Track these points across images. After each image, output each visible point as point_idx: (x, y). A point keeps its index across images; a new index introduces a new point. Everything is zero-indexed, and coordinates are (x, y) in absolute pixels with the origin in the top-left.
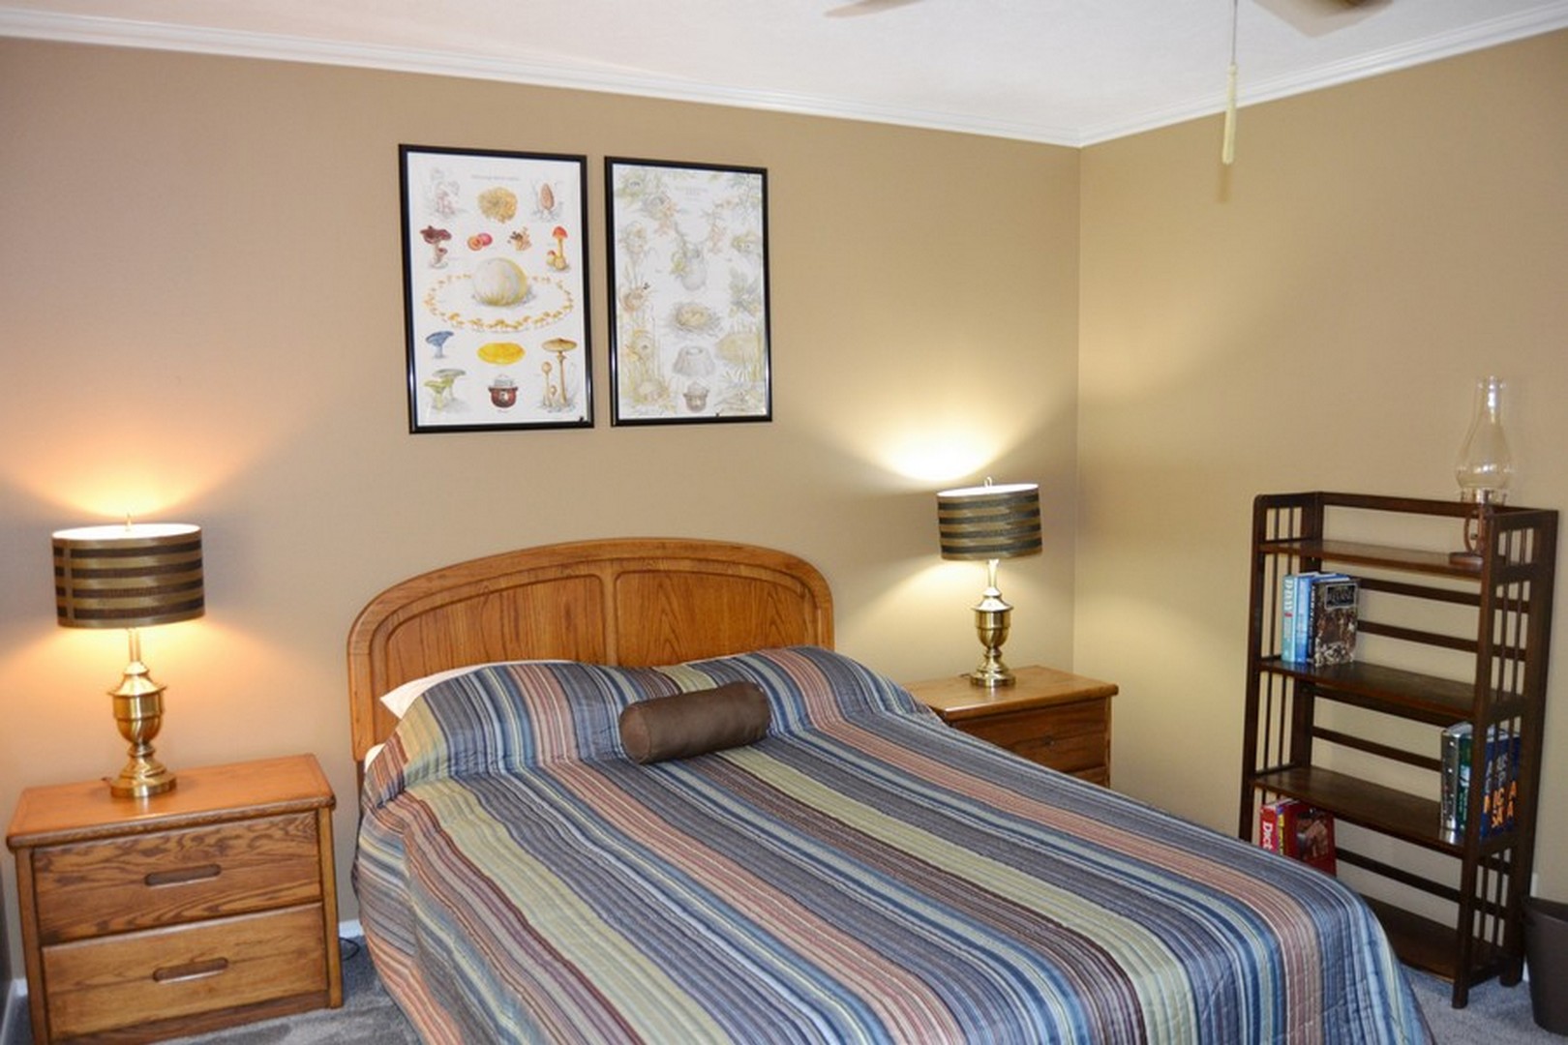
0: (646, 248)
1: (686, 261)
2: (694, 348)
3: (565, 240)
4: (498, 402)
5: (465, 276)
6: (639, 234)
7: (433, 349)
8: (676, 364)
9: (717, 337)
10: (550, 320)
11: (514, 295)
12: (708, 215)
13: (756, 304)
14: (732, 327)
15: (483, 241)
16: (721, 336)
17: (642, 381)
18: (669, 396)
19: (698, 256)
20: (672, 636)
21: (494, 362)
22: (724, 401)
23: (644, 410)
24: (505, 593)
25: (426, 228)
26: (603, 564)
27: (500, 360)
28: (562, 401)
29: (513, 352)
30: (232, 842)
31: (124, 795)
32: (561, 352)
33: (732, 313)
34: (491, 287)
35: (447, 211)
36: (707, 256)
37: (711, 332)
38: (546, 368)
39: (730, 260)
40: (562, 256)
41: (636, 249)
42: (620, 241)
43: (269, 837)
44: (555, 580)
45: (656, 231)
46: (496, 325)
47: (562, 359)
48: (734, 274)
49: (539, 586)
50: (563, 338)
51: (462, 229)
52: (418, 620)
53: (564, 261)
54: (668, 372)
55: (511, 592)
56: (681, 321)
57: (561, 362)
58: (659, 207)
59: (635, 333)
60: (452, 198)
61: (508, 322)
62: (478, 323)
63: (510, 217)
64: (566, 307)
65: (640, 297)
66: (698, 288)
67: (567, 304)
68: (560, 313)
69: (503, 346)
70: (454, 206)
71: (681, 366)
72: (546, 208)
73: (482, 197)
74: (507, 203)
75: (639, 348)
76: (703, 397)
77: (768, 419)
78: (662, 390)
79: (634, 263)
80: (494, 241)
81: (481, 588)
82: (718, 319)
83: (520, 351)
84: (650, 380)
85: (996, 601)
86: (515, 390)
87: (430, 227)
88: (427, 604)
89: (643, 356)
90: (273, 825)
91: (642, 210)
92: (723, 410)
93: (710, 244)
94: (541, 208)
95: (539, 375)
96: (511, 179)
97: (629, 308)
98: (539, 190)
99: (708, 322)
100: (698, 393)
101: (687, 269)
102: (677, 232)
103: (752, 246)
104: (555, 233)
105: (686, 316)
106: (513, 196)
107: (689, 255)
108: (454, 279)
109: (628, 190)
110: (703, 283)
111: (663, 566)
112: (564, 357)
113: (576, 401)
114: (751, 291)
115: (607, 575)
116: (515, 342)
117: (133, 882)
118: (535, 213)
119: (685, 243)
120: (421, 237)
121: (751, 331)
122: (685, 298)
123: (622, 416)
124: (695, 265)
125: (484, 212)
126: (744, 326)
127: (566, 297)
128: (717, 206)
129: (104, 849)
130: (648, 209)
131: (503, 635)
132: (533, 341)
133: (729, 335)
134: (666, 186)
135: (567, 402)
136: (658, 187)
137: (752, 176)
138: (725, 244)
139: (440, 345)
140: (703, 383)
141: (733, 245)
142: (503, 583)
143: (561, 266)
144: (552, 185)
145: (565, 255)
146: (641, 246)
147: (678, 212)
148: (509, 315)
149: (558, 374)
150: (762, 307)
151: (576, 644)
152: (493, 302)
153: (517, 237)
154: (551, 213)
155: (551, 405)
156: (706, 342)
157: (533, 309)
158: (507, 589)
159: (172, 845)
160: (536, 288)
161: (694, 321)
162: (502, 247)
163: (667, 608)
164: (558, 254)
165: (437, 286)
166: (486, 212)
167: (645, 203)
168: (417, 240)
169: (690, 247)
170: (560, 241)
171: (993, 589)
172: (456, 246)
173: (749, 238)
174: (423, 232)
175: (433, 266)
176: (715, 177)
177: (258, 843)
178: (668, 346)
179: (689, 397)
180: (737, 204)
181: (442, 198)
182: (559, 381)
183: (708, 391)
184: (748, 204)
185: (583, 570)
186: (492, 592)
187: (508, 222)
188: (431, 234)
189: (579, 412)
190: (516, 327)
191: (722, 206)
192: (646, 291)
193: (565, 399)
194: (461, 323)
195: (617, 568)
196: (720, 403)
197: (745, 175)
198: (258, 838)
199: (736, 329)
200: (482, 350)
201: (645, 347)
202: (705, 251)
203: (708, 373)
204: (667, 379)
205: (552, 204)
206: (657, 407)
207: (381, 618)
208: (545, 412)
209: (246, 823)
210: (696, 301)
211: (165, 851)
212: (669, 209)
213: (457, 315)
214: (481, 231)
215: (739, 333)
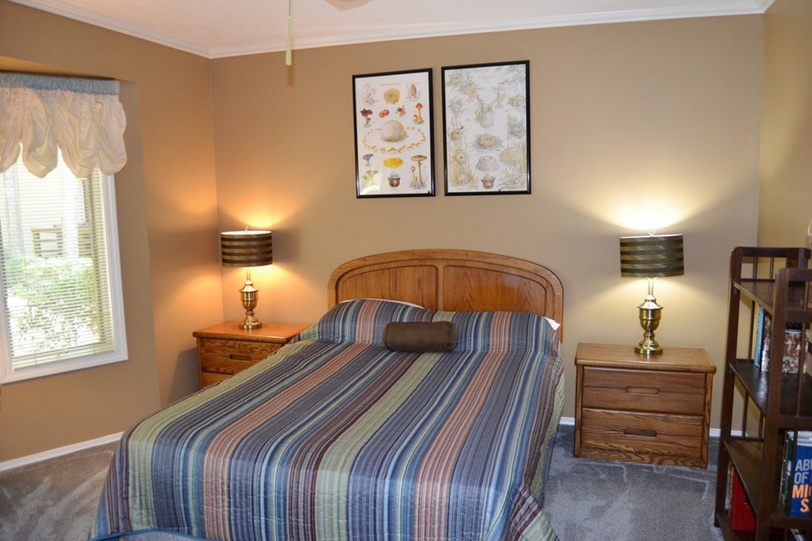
0: (462, 109)
1: (483, 114)
2: (488, 156)
3: (422, 109)
4: (392, 185)
5: (378, 129)
6: (458, 103)
7: (366, 162)
8: (477, 165)
9: (499, 150)
10: (414, 146)
11: (399, 136)
12: (495, 89)
13: (522, 133)
14: (508, 145)
15: (385, 113)
16: (502, 150)
17: (460, 174)
18: (474, 181)
19: (490, 110)
20: (470, 298)
21: (390, 167)
22: (504, 183)
23: (461, 187)
24: (391, 270)
25: (362, 110)
26: (438, 260)
27: (393, 166)
28: (420, 184)
29: (398, 162)
30: (255, 350)
31: (242, 328)
32: (419, 161)
33: (508, 138)
34: (388, 134)
35: (371, 101)
36: (494, 109)
37: (496, 148)
38: (413, 169)
39: (507, 111)
40: (420, 117)
41: (457, 110)
42: (449, 106)
43: (266, 350)
44: (414, 266)
45: (467, 100)
46: (391, 150)
47: (420, 164)
48: (509, 118)
49: (407, 268)
50: (421, 154)
51: (376, 109)
52: (355, 277)
53: (421, 119)
54: (473, 170)
55: (394, 270)
56: (480, 144)
57: (420, 166)
58: (469, 88)
59: (456, 151)
60: (373, 96)
61: (395, 148)
62: (383, 150)
63: (397, 101)
64: (422, 141)
65: (459, 133)
66: (489, 126)
67: (422, 139)
68: (419, 143)
69: (394, 159)
70: (374, 99)
71: (479, 167)
72: (412, 95)
73: (385, 94)
74: (396, 95)
75: (458, 158)
76: (492, 181)
77: (528, 192)
78: (470, 178)
79: (456, 117)
80: (390, 113)
81: (383, 266)
82: (501, 142)
83: (401, 162)
84: (463, 173)
85: (653, 304)
86: (399, 179)
87: (364, 110)
88: (360, 271)
89: (460, 161)
90: (267, 346)
91: (459, 90)
92: (502, 188)
93: (496, 103)
94: (410, 95)
95: (409, 172)
96: (397, 84)
97: (453, 139)
98: (410, 87)
99: (495, 143)
100: (489, 179)
101: (483, 118)
102: (478, 99)
103: (520, 103)
104: (417, 107)
105: (483, 141)
106: (398, 91)
107: (485, 110)
108: (373, 131)
109: (453, 82)
110: (492, 124)
111: (468, 264)
112: (421, 164)
113: (426, 183)
114: (520, 126)
115: (441, 267)
116: (398, 157)
117: (225, 356)
118: (408, 98)
119: (482, 104)
120: (361, 114)
121: (519, 146)
122: (481, 131)
123: (449, 191)
124: (488, 115)
125: (386, 100)
126: (515, 144)
127: (422, 135)
128: (500, 84)
129: (218, 343)
130: (462, 90)
131: (390, 288)
132: (407, 157)
133: (506, 149)
134: (473, 77)
135: (422, 185)
136: (468, 78)
137: (520, 65)
138: (505, 102)
139: (368, 160)
140: (492, 174)
141: (509, 103)
142: (392, 265)
143: (420, 121)
144: (415, 84)
145: (422, 116)
146: (459, 108)
147: (479, 89)
148: (396, 145)
149: (418, 172)
150: (525, 134)
151: (423, 297)
152: (389, 140)
153: (400, 110)
154: (415, 97)
155: (415, 186)
156: (494, 153)
157: (407, 142)
158: (393, 268)
159: (237, 346)
160: (409, 132)
161: (487, 143)
162: (394, 115)
163: (468, 284)
164: (418, 116)
165: (367, 135)
166: (387, 101)
167: (461, 87)
168: (359, 115)
169: (485, 106)
170: (419, 110)
171: (651, 296)
172: (374, 117)
173: (519, 98)
174: (362, 112)
175: (365, 126)
176: (498, 69)
177: (263, 352)
178: (474, 156)
179: (484, 182)
180: (511, 81)
181: (369, 96)
182: (419, 175)
183: (495, 179)
184: (518, 81)
185: (429, 263)
186: (386, 269)
187: (396, 104)
188: (365, 113)
189: (428, 189)
190: (399, 151)
191: (503, 83)
192: (462, 130)
193: (421, 183)
194: (376, 150)
195: (445, 263)
196: (501, 184)
197: (516, 66)
198: (262, 350)
199: (510, 146)
200: (385, 162)
201: (462, 157)
202: (493, 108)
203: (495, 169)
204: (473, 173)
205: (416, 93)
206: (467, 187)
207: (340, 275)
208: (412, 189)
209: (260, 344)
210: (488, 133)
211: (235, 348)
212: (474, 88)
213: (375, 147)
214: (385, 109)
215: (512, 148)
